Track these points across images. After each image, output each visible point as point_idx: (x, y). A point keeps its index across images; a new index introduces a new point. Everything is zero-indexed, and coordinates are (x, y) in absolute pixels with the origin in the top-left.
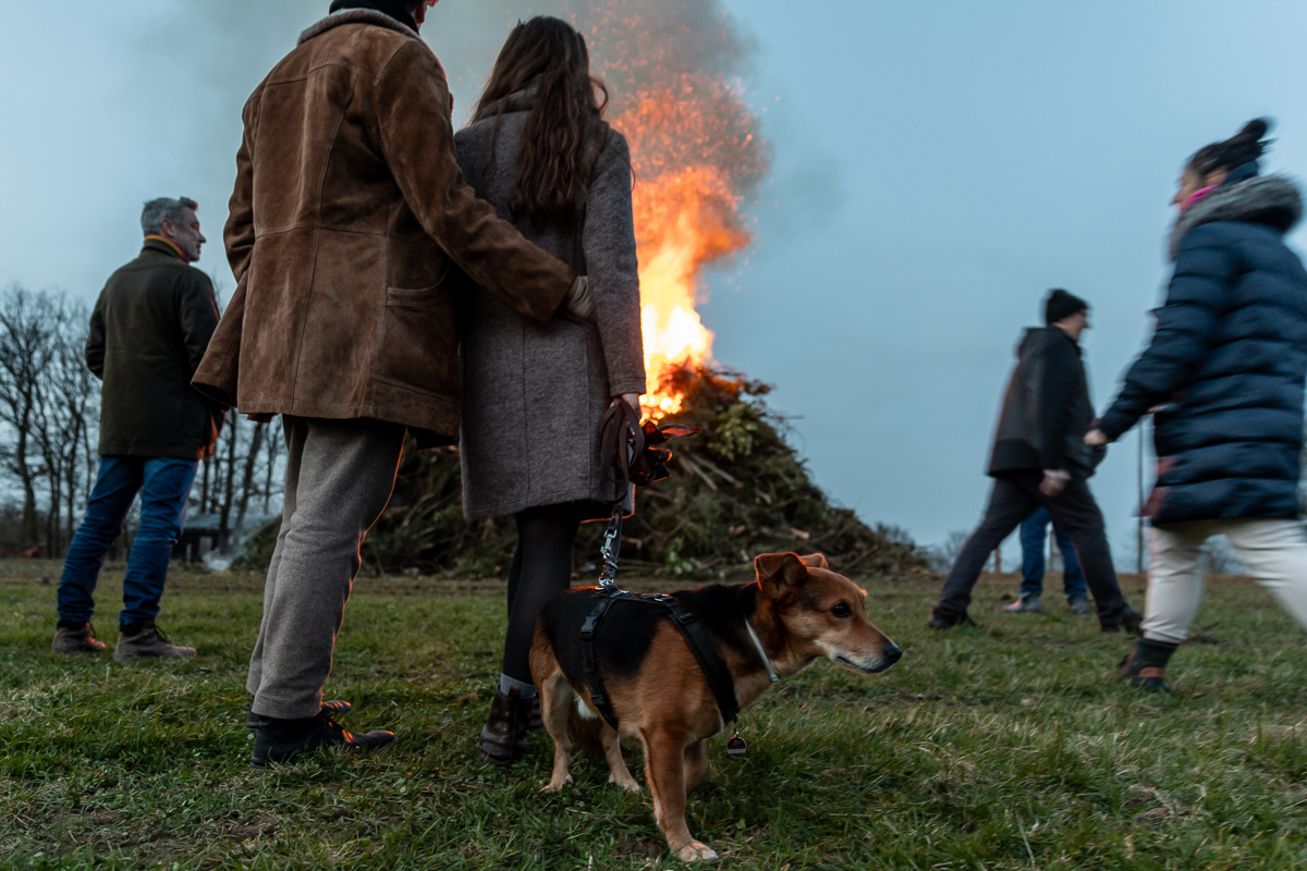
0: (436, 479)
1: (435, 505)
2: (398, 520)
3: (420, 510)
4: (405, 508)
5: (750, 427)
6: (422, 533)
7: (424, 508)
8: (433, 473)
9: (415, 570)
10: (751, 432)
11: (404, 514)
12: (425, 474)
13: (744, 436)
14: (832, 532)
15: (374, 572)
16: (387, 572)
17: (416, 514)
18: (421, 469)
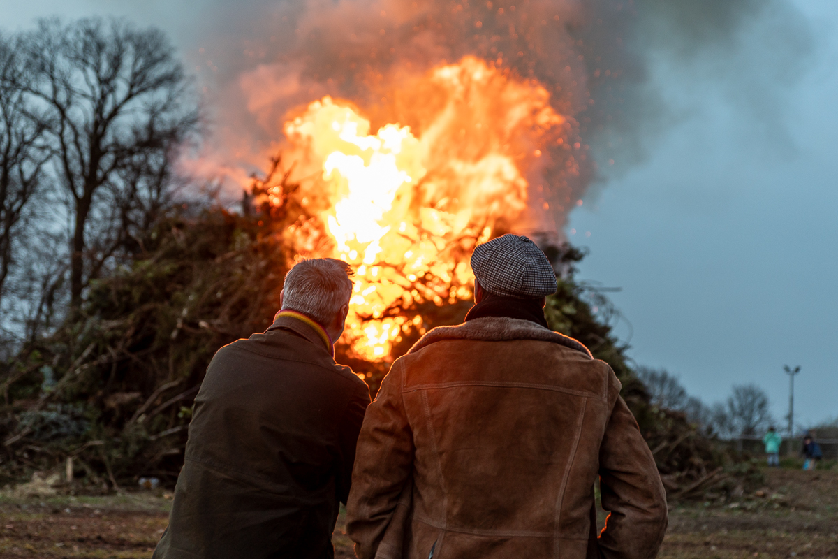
0: (178, 361)
1: (180, 397)
2: (128, 412)
3: (158, 402)
4: (135, 395)
5: (569, 309)
6: (163, 434)
7: (165, 400)
8: (173, 353)
9: (154, 481)
10: (569, 316)
11: (135, 403)
12: (162, 352)
13: (562, 321)
14: (664, 444)
15: (105, 487)
16: (122, 485)
17: (153, 407)
18: (156, 345)
